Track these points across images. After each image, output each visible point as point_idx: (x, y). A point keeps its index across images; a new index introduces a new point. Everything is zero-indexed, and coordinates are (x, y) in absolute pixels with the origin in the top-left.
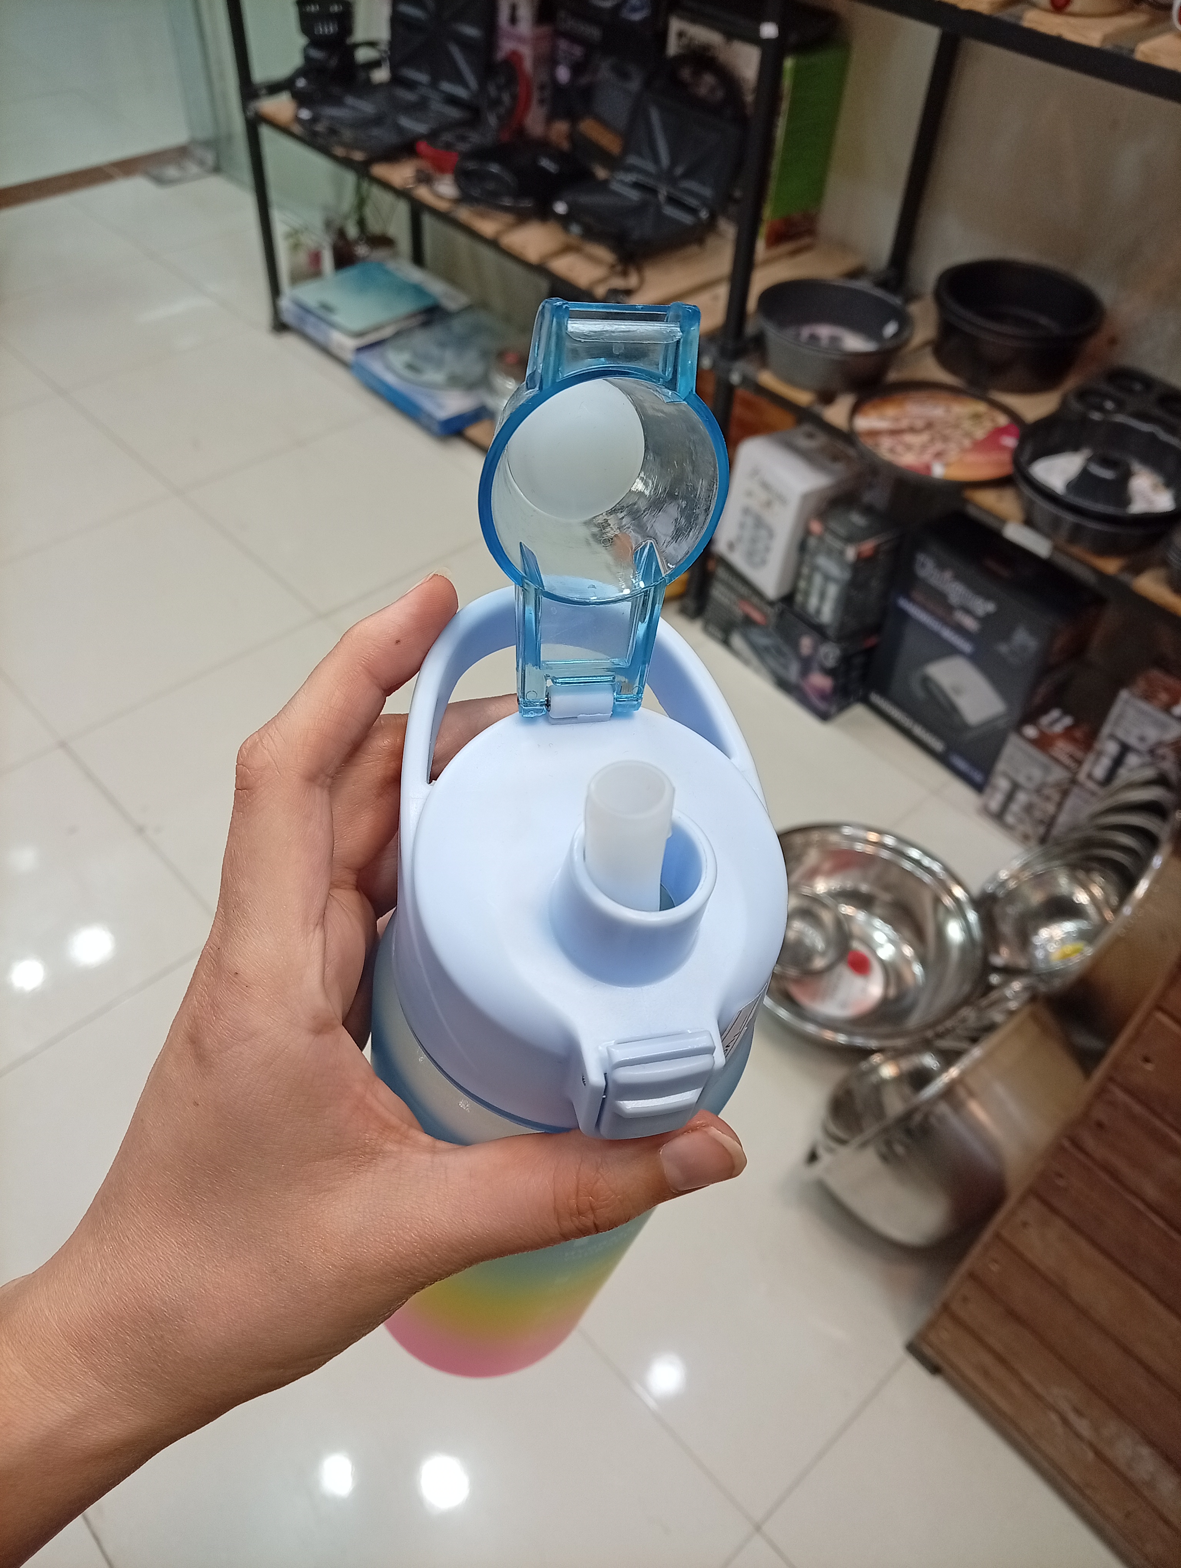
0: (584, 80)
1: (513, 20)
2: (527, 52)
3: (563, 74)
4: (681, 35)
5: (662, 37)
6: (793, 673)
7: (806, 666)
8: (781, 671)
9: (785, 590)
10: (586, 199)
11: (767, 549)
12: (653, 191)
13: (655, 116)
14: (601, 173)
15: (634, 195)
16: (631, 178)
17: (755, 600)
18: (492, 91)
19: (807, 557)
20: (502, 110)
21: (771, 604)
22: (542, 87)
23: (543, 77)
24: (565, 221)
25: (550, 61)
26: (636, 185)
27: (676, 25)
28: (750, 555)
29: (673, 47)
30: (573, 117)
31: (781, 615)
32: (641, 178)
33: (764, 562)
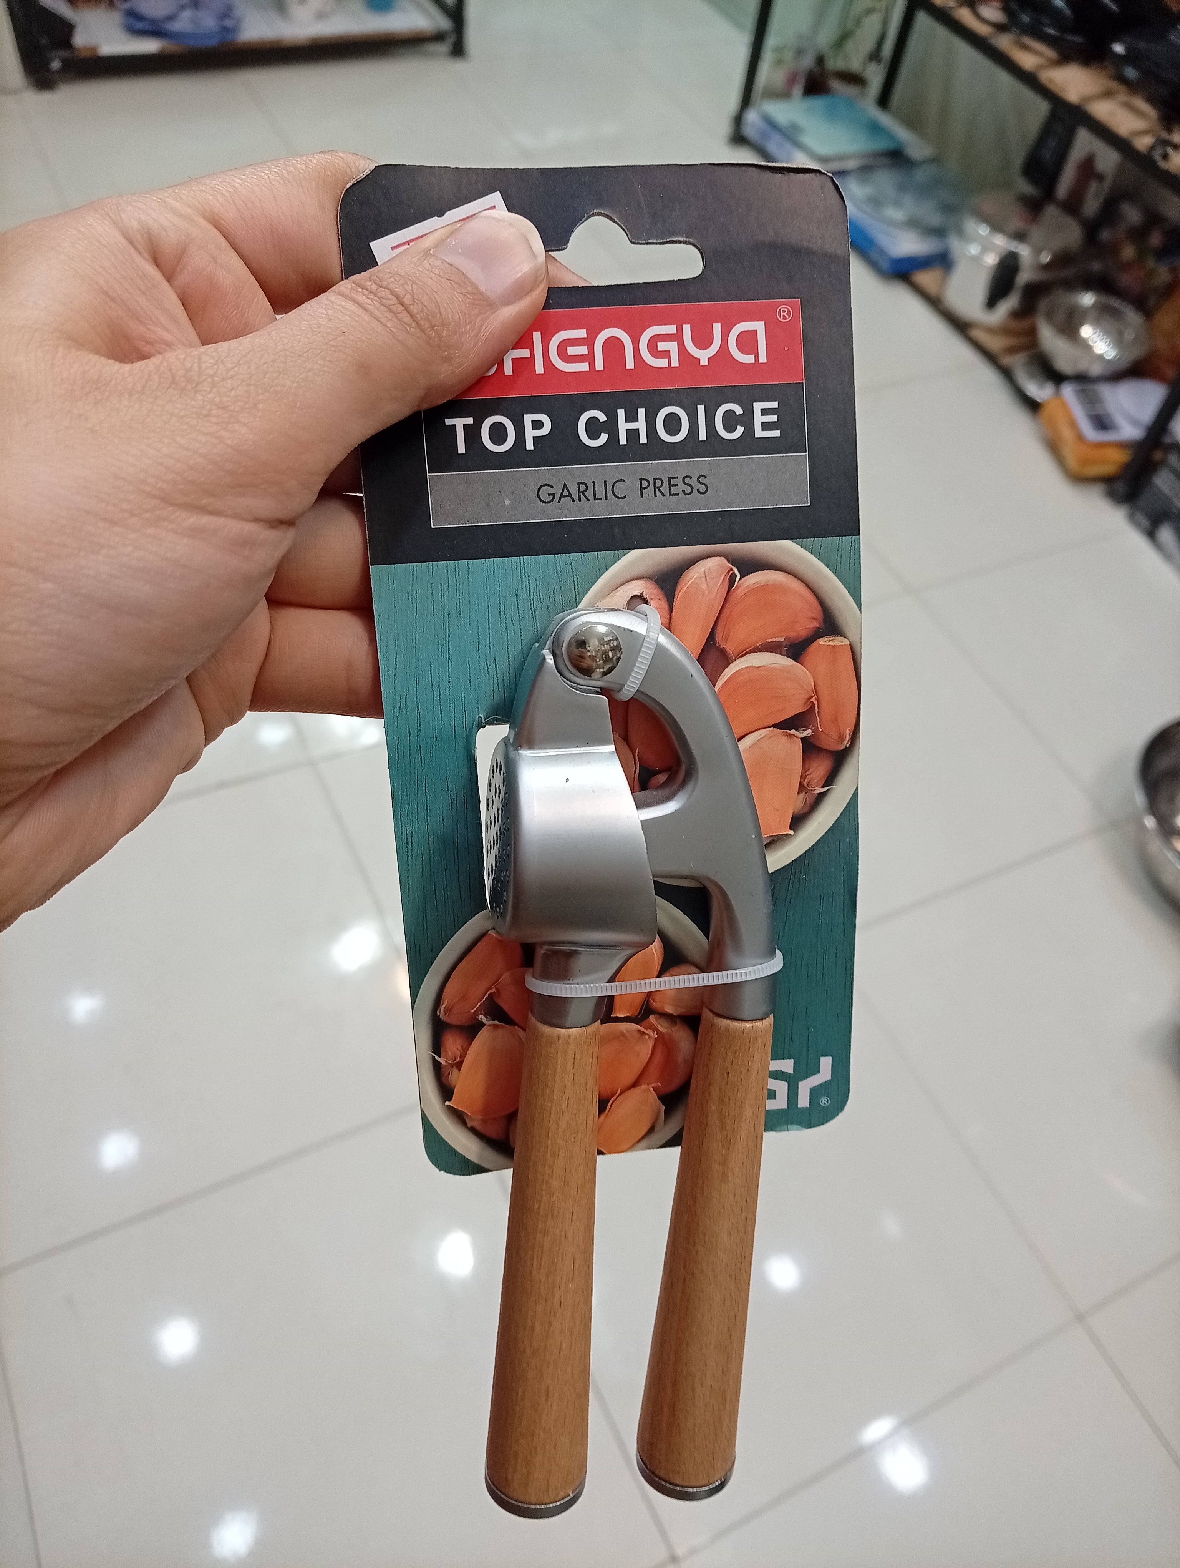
10: (1145, 46)
24: (1118, 65)
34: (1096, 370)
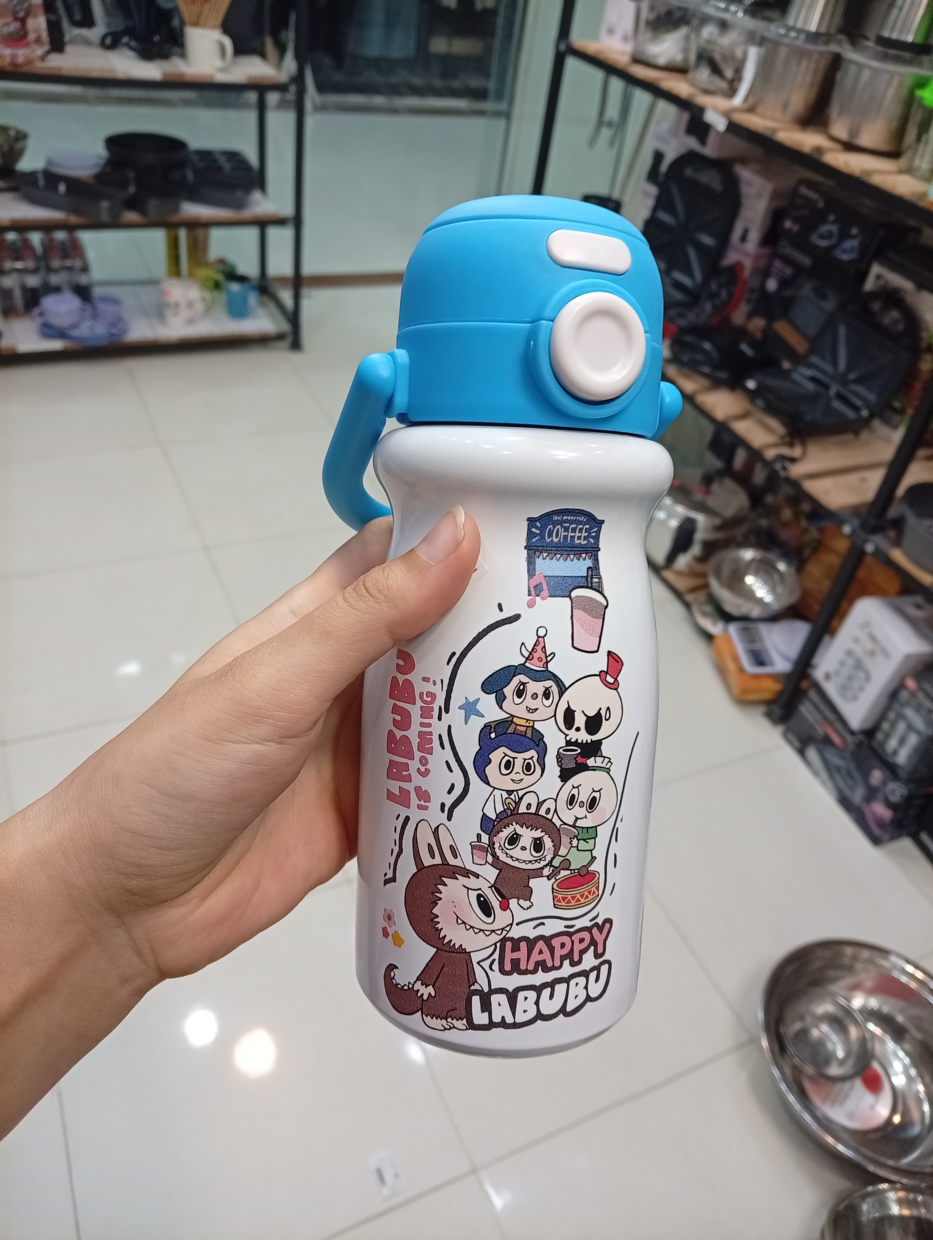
0: (787, 293)
1: (744, 238)
2: (748, 264)
3: (772, 285)
4: (879, 277)
5: (863, 276)
6: (858, 796)
7: (872, 794)
8: (847, 791)
9: (868, 725)
10: (771, 382)
11: (861, 689)
12: (827, 387)
13: (842, 332)
14: (786, 365)
15: (811, 387)
16: (809, 372)
17: (839, 726)
18: (714, 286)
19: (896, 706)
20: (717, 302)
21: (852, 733)
22: (752, 291)
23: (754, 283)
24: (752, 395)
25: (765, 273)
26: (813, 379)
27: (876, 269)
28: (844, 689)
29: (869, 285)
30: (771, 318)
31: (860, 745)
32: (819, 375)
33: (855, 698)
34: (756, 612)
